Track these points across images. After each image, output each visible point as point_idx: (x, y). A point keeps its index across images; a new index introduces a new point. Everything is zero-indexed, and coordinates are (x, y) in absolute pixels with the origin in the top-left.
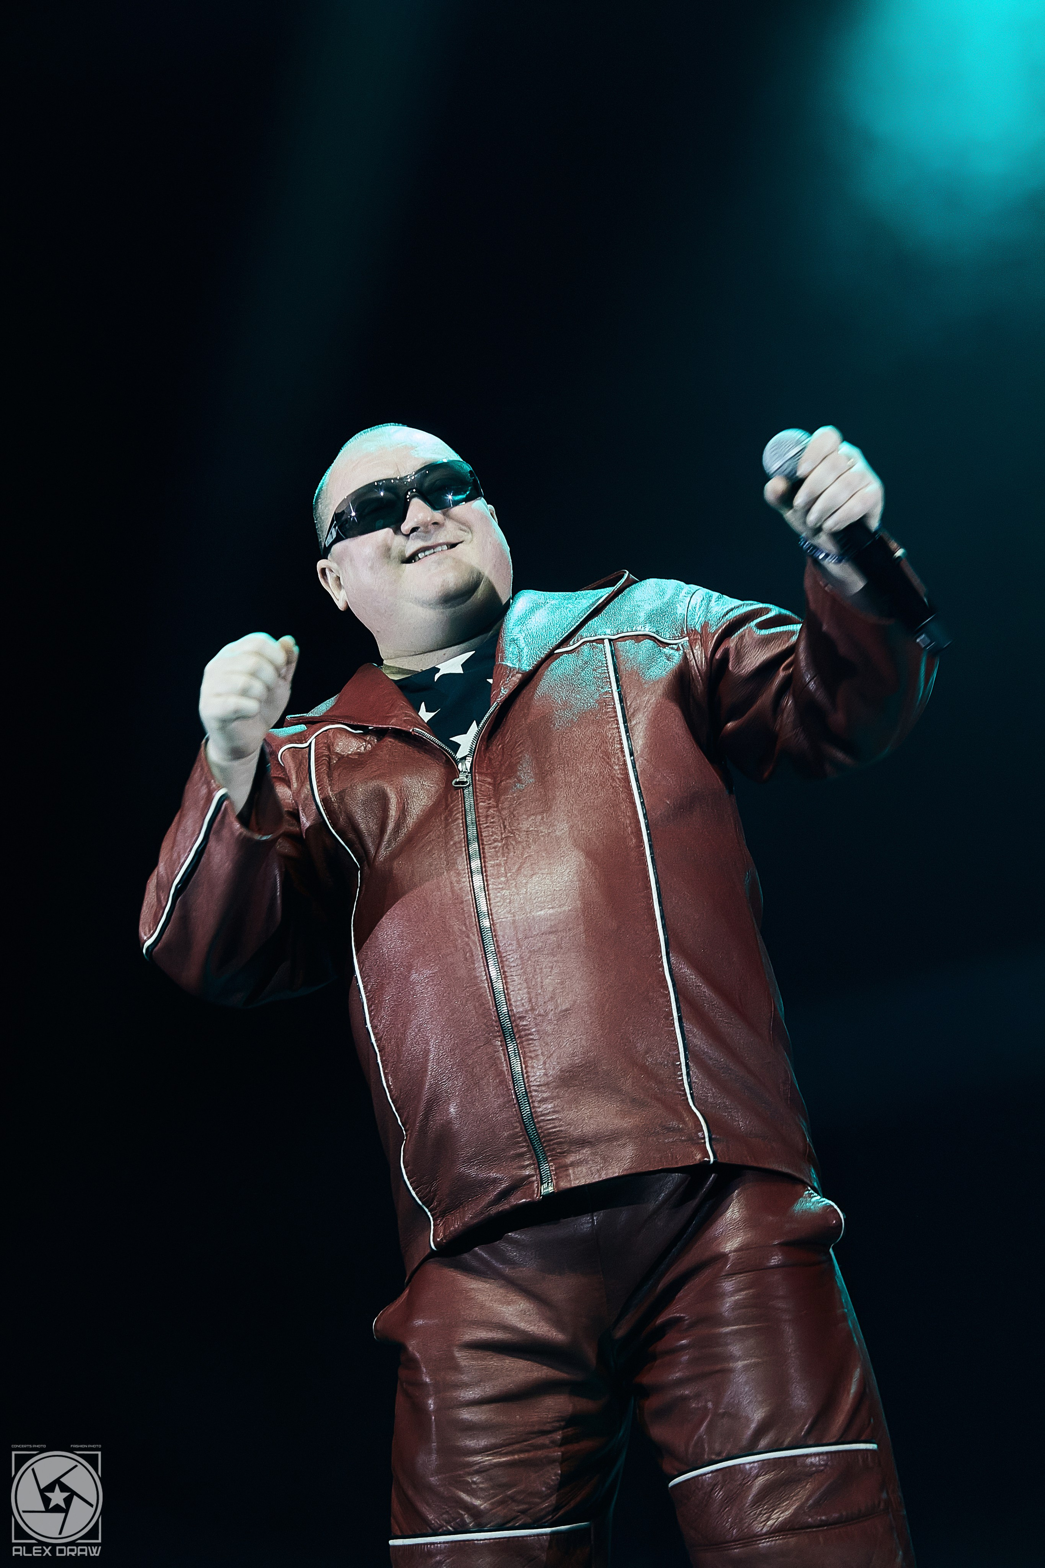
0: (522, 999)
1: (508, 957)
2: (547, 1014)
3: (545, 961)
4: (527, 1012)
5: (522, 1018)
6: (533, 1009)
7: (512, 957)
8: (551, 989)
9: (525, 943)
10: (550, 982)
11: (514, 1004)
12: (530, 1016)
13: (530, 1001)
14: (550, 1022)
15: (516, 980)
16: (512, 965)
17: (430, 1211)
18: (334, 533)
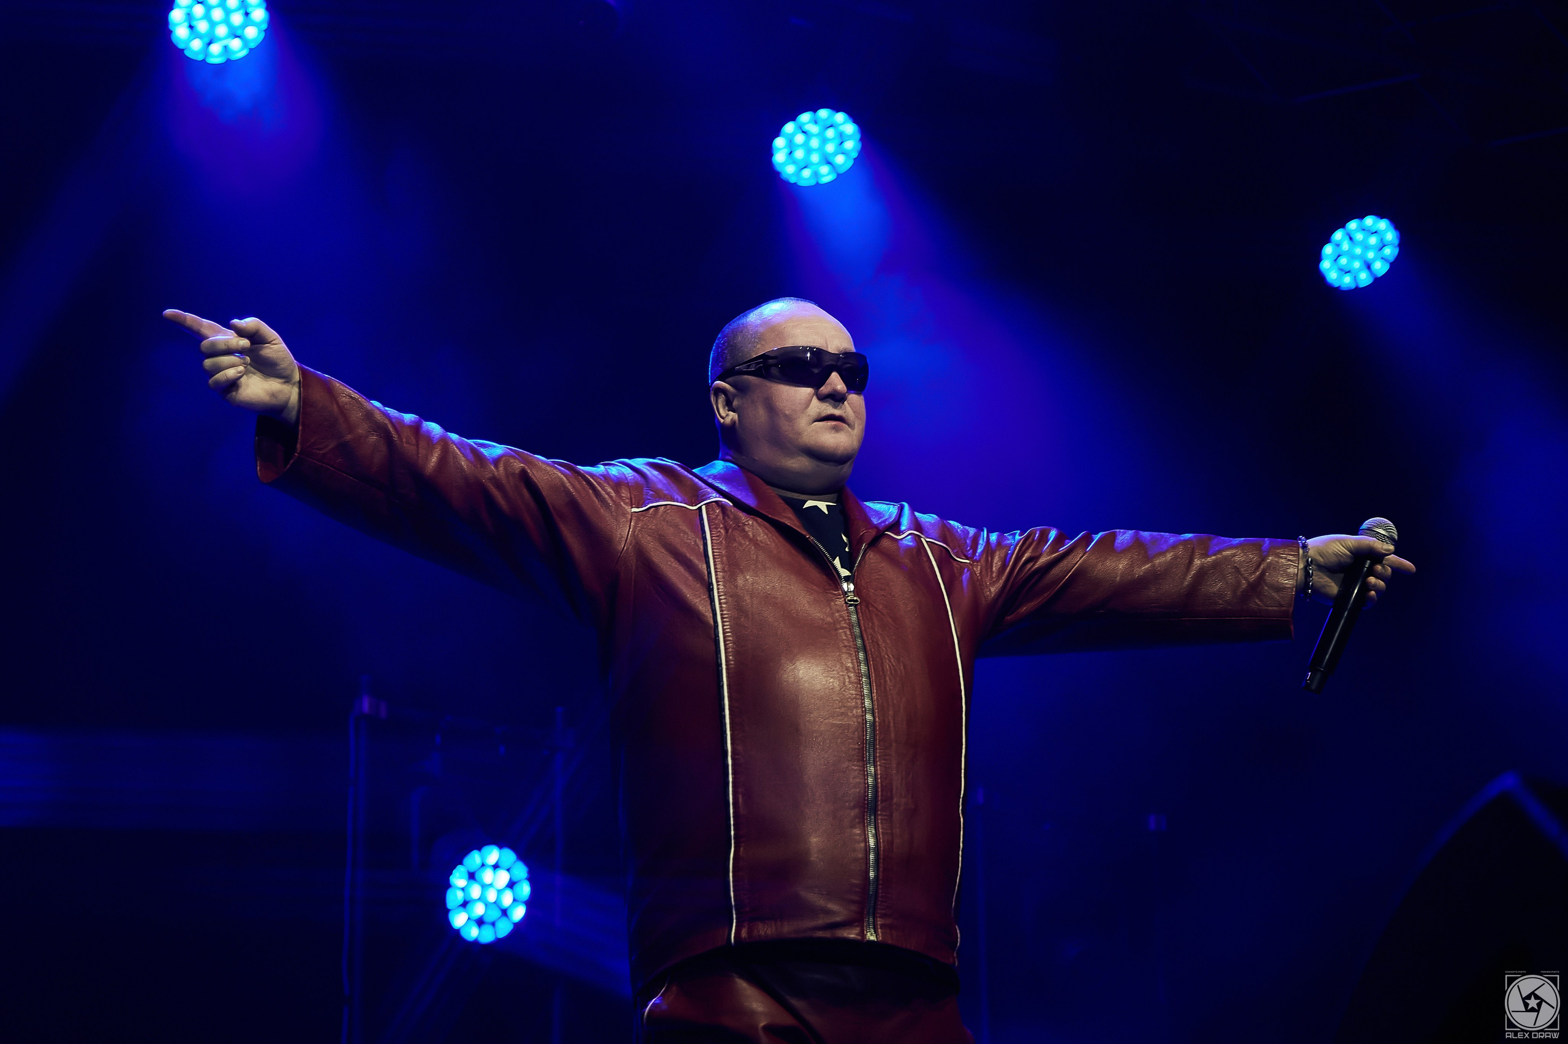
17: (736, 914)
18: (753, 367)
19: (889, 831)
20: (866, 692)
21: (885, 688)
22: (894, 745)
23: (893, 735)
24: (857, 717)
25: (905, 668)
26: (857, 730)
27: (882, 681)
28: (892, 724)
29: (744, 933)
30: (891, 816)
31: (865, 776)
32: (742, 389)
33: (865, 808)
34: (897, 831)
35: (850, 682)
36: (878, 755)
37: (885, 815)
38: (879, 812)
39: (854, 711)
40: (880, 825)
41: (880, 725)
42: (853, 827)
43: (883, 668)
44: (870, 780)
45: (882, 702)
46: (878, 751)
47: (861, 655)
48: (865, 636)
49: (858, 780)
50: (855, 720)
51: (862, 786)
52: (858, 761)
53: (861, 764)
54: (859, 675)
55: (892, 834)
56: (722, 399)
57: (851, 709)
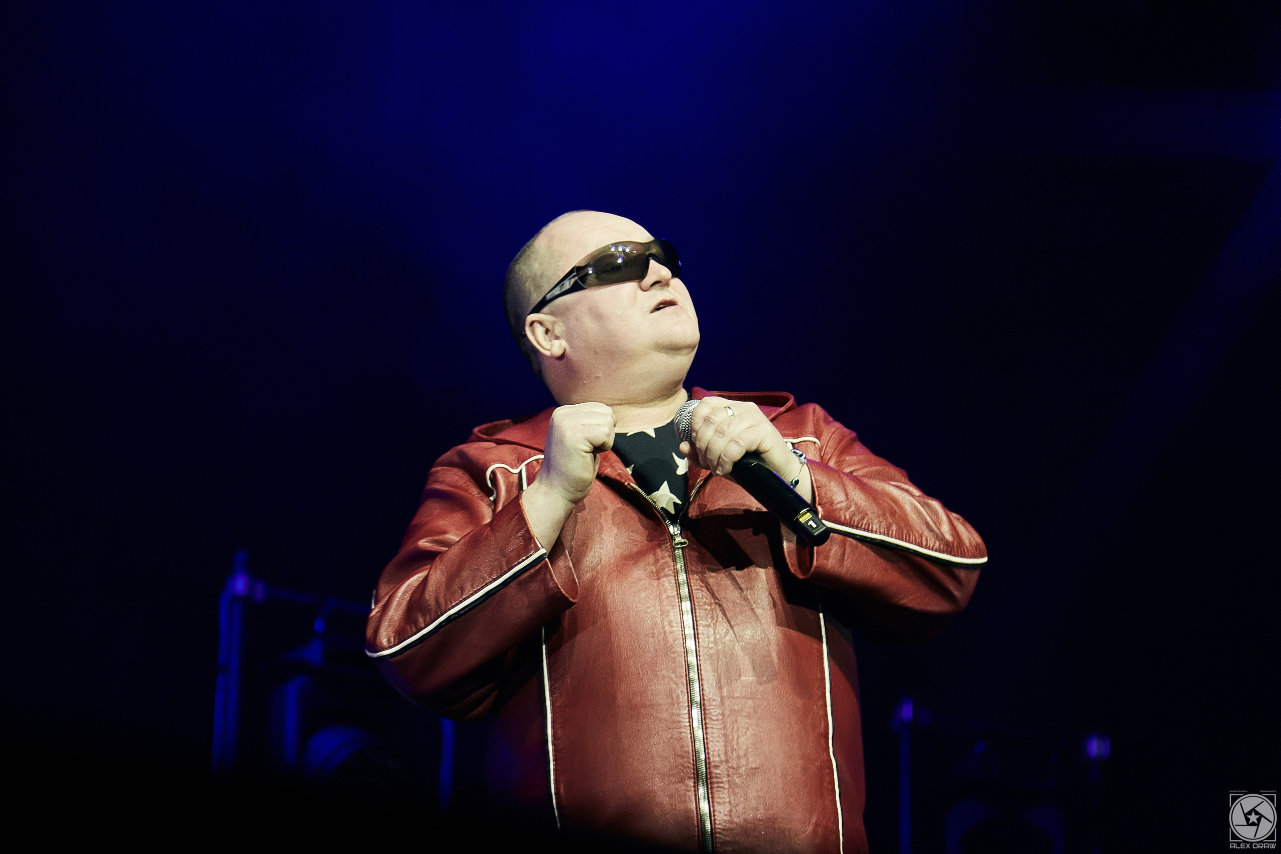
0: (719, 750)
1: (712, 711)
2: (739, 767)
3: (742, 721)
4: (721, 762)
5: (716, 767)
6: (727, 761)
7: (714, 712)
8: (744, 747)
9: (727, 702)
10: (744, 741)
11: (711, 753)
12: (723, 767)
13: (726, 753)
14: (740, 776)
15: (715, 732)
16: (715, 718)
18: (567, 285)
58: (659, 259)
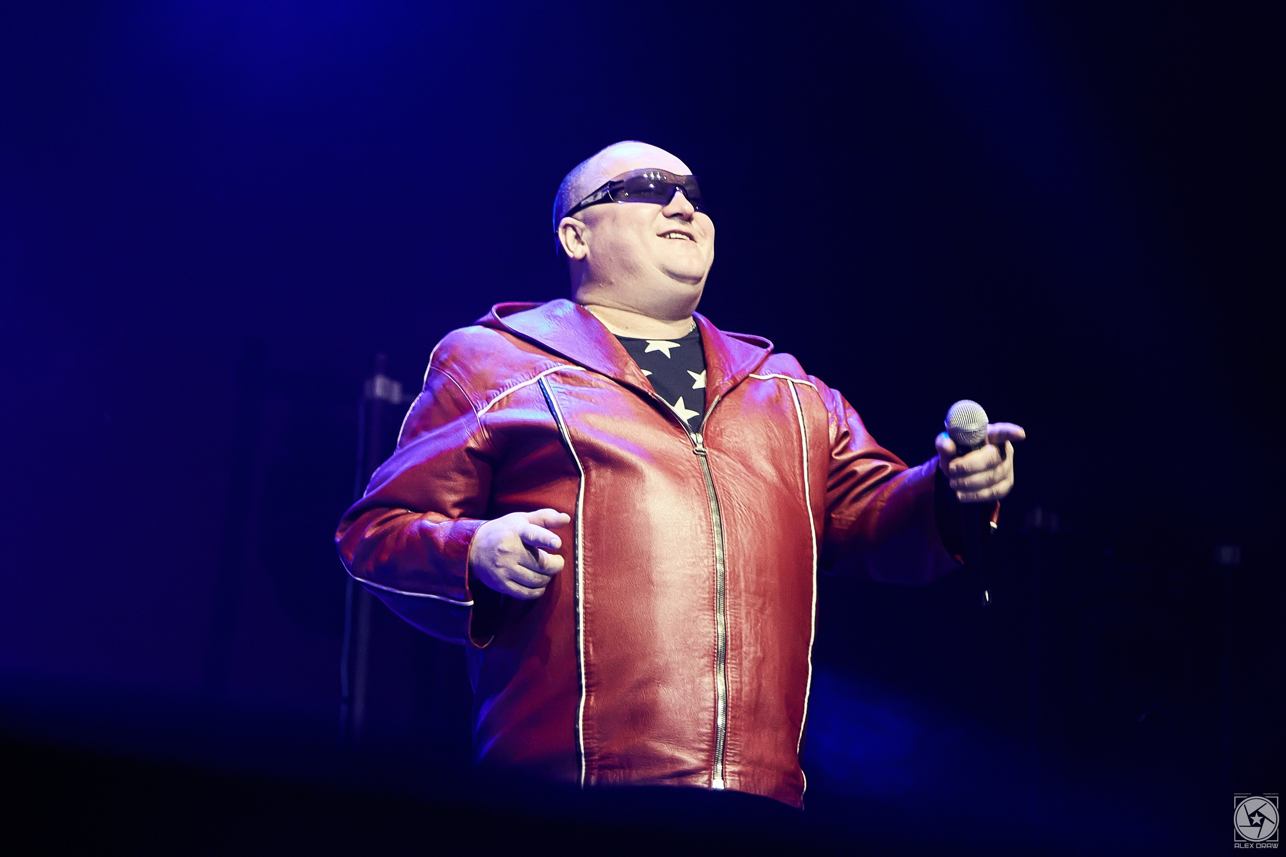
14: (750, 661)
17: (586, 761)
18: (600, 196)
19: (738, 680)
20: (717, 541)
21: (737, 537)
22: (743, 594)
23: (742, 585)
24: (708, 567)
25: (756, 516)
26: (708, 578)
27: (734, 530)
28: (742, 574)
29: (593, 780)
30: (741, 664)
31: (715, 623)
32: (590, 222)
33: (715, 656)
34: (746, 679)
35: (702, 532)
36: (728, 604)
37: (735, 664)
38: (729, 661)
39: (706, 561)
40: (729, 673)
41: (730, 573)
42: (702, 675)
43: (734, 516)
44: (721, 630)
45: (733, 552)
46: (728, 600)
47: (713, 504)
48: (716, 485)
49: (708, 629)
50: (706, 569)
51: (712, 635)
52: (708, 610)
53: (711, 613)
54: (710, 524)
55: (741, 682)
56: (571, 233)
57: (702, 559)
58: (687, 195)
